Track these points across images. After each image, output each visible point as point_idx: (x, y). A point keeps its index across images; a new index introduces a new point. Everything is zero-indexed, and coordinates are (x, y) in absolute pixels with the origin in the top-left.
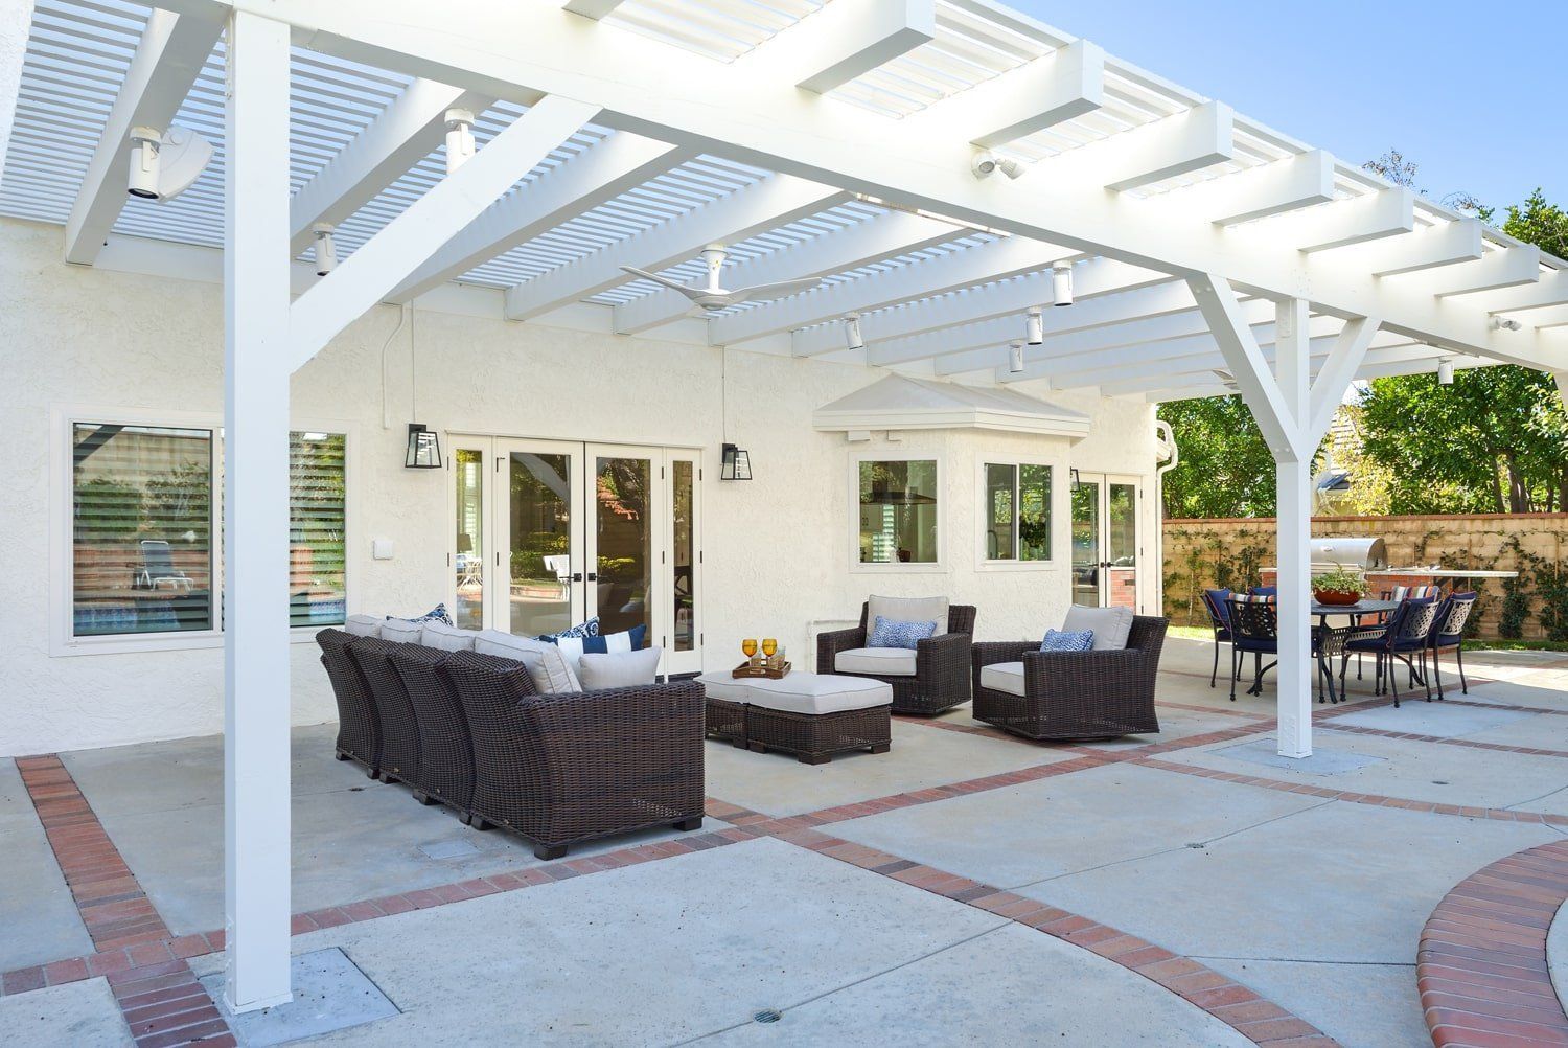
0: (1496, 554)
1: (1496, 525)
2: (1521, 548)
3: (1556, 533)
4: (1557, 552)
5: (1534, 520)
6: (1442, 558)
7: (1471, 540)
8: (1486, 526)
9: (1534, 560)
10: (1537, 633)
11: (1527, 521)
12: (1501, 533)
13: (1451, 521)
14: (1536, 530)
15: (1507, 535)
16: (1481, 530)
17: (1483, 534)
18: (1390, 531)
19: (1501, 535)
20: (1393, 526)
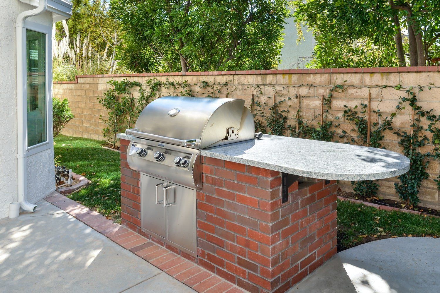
0: (393, 109)
1: (394, 79)
2: (419, 104)
5: (431, 74)
6: (345, 112)
7: (370, 94)
8: (385, 78)
9: (432, 118)
10: (434, 198)
11: (424, 75)
13: (353, 75)
14: (433, 84)
15: (405, 90)
16: (380, 84)
17: (382, 89)
18: (304, 84)
19: (399, 89)
20: (306, 79)
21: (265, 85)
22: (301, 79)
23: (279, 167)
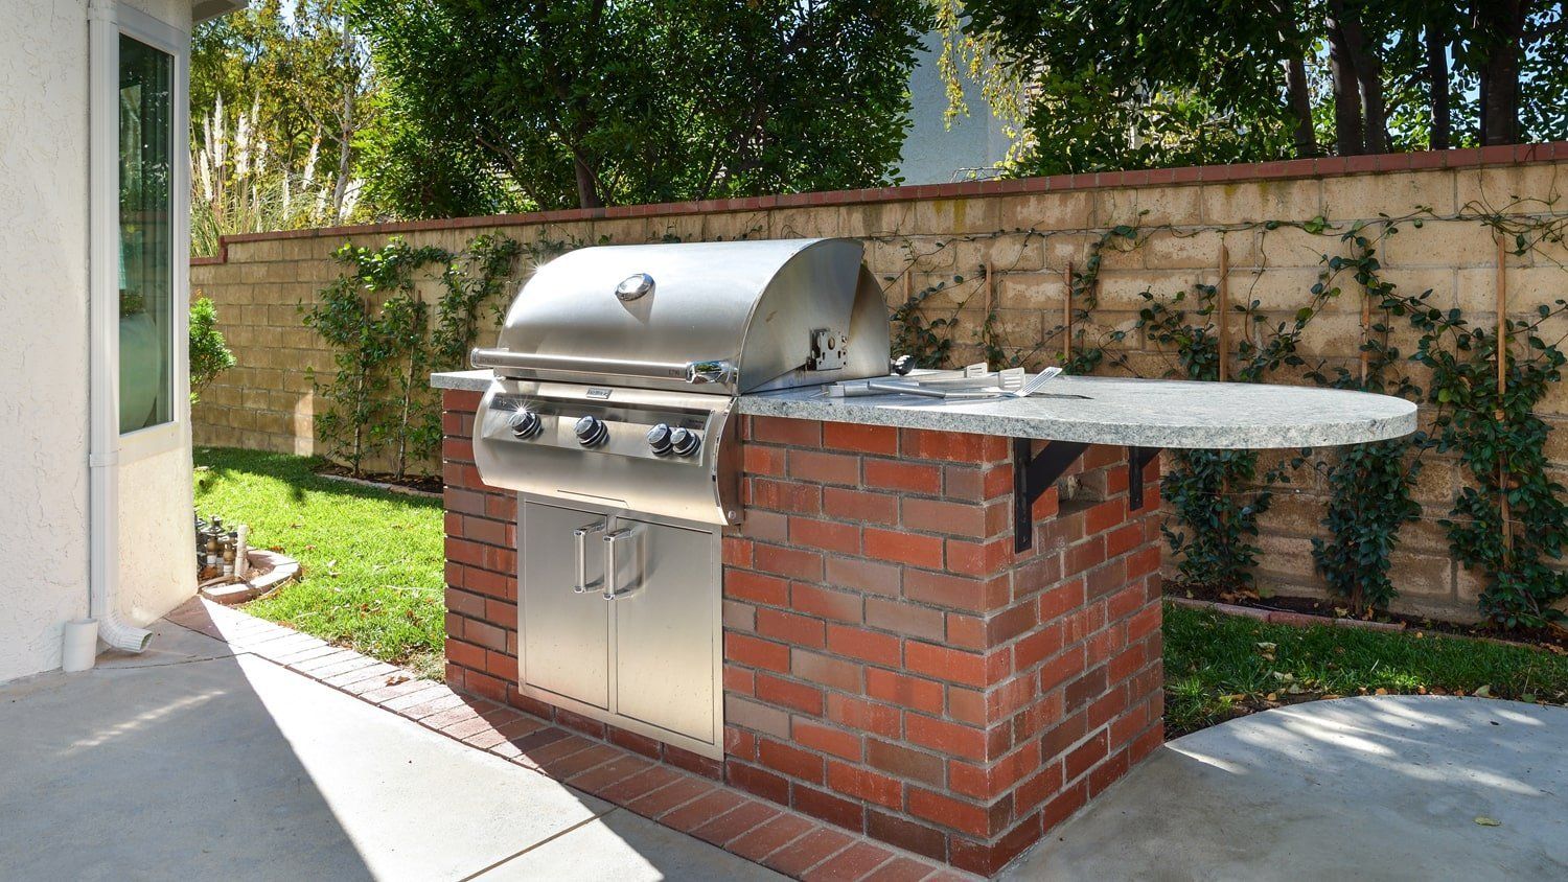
0: (1302, 297)
1: (1301, 201)
2: (1384, 276)
3: (1496, 222)
4: (1502, 288)
5: (1422, 178)
6: (1146, 314)
7: (1226, 253)
8: (1273, 200)
9: (1426, 319)
10: (1439, 583)
11: (1400, 181)
12: (1318, 226)
13: (1169, 192)
14: (1429, 211)
15: (1338, 232)
16: (1258, 218)
17: (1264, 233)
18: (1006, 228)
19: (1318, 232)
20: (1014, 213)
21: (877, 238)
22: (998, 213)
23: (1017, 420)
